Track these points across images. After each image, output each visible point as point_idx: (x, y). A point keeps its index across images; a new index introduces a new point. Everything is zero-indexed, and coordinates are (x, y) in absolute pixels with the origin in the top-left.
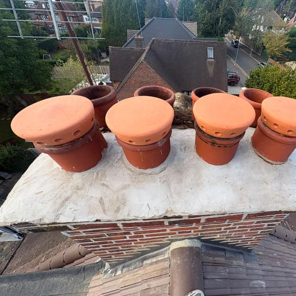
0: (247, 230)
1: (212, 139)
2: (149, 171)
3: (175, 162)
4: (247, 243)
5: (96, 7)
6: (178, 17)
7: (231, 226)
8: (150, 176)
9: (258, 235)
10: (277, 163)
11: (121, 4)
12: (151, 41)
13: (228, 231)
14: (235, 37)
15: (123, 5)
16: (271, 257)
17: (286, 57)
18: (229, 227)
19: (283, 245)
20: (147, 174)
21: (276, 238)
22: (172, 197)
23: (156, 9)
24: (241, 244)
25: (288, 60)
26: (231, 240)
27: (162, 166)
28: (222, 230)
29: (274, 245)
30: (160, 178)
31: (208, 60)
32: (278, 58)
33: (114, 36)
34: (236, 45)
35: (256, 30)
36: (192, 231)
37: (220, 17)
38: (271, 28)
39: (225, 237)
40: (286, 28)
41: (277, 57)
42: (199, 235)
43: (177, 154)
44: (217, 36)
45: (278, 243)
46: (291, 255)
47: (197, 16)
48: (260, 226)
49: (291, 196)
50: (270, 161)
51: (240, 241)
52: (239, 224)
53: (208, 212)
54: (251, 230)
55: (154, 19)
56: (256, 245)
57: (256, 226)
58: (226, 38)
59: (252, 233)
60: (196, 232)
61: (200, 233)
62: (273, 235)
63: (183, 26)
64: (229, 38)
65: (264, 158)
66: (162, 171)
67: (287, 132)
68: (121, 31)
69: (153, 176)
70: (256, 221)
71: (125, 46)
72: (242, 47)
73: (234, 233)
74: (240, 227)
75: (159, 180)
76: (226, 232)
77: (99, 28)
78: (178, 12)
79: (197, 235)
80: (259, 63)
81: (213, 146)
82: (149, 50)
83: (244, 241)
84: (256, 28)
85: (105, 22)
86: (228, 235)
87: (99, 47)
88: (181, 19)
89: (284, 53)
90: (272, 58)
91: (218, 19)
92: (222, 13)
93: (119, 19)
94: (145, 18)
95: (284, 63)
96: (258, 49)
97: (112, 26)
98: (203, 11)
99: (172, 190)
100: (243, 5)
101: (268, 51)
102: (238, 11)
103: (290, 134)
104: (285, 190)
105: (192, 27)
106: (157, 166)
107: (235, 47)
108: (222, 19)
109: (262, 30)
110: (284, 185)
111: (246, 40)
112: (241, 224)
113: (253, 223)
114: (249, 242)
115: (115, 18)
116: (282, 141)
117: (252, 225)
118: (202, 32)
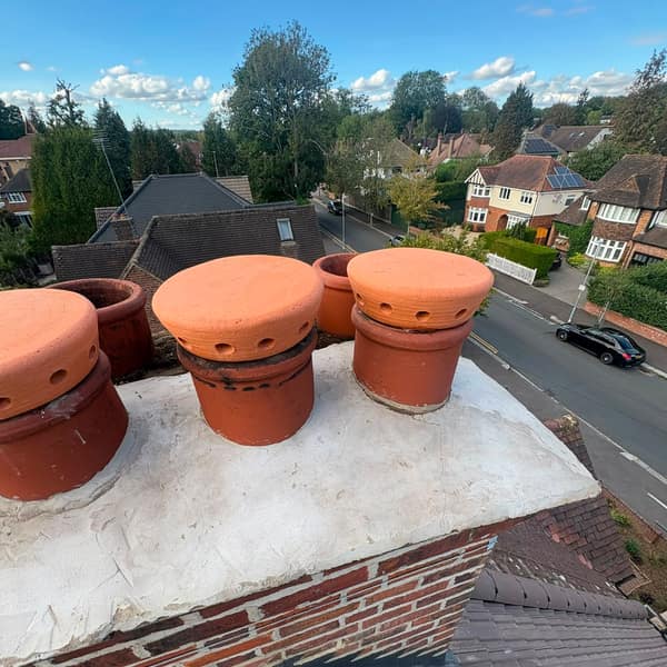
0: (409, 607)
1: (219, 370)
2: (56, 502)
3: (145, 460)
4: (425, 643)
5: (15, 171)
6: (204, 170)
7: (362, 608)
8: (61, 516)
9: (444, 612)
10: (424, 408)
11: (73, 159)
12: (150, 223)
13: (360, 622)
14: (332, 196)
15: (78, 161)
16: (500, 661)
17: (441, 219)
18: (356, 612)
19: (524, 619)
20: (50, 514)
21: (502, 608)
22: (131, 564)
23: (155, 160)
24: (411, 649)
25: (446, 224)
26: (379, 646)
27: (99, 480)
28: (343, 626)
29: (502, 626)
30: (95, 516)
31: (283, 244)
32: (427, 223)
33: (65, 226)
34: (337, 210)
35: (370, 178)
36: (258, 650)
37: (294, 160)
38: (398, 170)
39: (360, 642)
40: (428, 167)
41: (423, 222)
42: (284, 657)
43: (151, 438)
44: (295, 197)
45: (510, 618)
46: (547, 641)
47: (246, 164)
48: (438, 587)
49: (472, 486)
50: (406, 407)
51: (404, 641)
52: (379, 597)
53: (250, 584)
54: (419, 604)
55: (151, 179)
56: (449, 640)
57: (426, 592)
58: (315, 199)
59: (425, 612)
60: (270, 649)
61: (283, 651)
62: (493, 602)
63: (219, 187)
64: (320, 199)
65: (387, 402)
66: (103, 493)
67: (415, 319)
68: (80, 214)
69: (69, 514)
70: (420, 577)
71: (93, 242)
72: (350, 212)
73: (378, 626)
74: (386, 606)
75: (90, 521)
76: (355, 628)
77: (27, 213)
78: (204, 161)
79: (278, 657)
80: (392, 238)
81: (231, 392)
82: (147, 242)
83: (415, 638)
84: (371, 173)
85: (40, 199)
86: (365, 634)
87: (30, 254)
88: (212, 174)
89: (434, 213)
90: (415, 224)
91: (290, 166)
92: (296, 153)
93: (73, 188)
94: (131, 180)
95: (439, 231)
96: (382, 212)
97: (58, 207)
98: (256, 155)
99: (134, 543)
100: (335, 136)
101: (403, 213)
102: (328, 146)
103: (424, 322)
104: (454, 475)
105: (240, 187)
106: (83, 483)
107: (337, 214)
108: (299, 166)
109: (383, 177)
110: (450, 460)
111: (356, 197)
112: (386, 594)
113: (415, 583)
114: (430, 639)
115: (63, 188)
116: (413, 344)
117: (416, 590)
118: (263, 192)
